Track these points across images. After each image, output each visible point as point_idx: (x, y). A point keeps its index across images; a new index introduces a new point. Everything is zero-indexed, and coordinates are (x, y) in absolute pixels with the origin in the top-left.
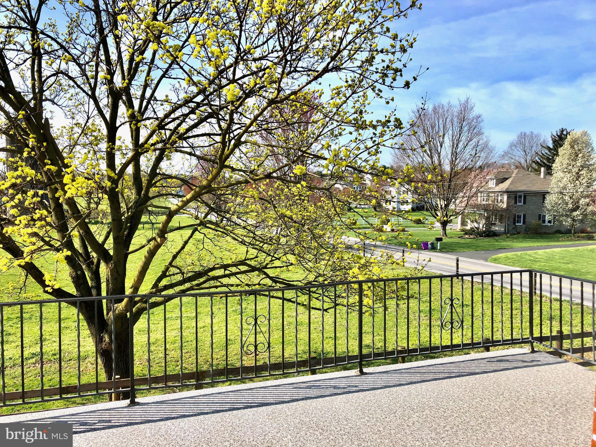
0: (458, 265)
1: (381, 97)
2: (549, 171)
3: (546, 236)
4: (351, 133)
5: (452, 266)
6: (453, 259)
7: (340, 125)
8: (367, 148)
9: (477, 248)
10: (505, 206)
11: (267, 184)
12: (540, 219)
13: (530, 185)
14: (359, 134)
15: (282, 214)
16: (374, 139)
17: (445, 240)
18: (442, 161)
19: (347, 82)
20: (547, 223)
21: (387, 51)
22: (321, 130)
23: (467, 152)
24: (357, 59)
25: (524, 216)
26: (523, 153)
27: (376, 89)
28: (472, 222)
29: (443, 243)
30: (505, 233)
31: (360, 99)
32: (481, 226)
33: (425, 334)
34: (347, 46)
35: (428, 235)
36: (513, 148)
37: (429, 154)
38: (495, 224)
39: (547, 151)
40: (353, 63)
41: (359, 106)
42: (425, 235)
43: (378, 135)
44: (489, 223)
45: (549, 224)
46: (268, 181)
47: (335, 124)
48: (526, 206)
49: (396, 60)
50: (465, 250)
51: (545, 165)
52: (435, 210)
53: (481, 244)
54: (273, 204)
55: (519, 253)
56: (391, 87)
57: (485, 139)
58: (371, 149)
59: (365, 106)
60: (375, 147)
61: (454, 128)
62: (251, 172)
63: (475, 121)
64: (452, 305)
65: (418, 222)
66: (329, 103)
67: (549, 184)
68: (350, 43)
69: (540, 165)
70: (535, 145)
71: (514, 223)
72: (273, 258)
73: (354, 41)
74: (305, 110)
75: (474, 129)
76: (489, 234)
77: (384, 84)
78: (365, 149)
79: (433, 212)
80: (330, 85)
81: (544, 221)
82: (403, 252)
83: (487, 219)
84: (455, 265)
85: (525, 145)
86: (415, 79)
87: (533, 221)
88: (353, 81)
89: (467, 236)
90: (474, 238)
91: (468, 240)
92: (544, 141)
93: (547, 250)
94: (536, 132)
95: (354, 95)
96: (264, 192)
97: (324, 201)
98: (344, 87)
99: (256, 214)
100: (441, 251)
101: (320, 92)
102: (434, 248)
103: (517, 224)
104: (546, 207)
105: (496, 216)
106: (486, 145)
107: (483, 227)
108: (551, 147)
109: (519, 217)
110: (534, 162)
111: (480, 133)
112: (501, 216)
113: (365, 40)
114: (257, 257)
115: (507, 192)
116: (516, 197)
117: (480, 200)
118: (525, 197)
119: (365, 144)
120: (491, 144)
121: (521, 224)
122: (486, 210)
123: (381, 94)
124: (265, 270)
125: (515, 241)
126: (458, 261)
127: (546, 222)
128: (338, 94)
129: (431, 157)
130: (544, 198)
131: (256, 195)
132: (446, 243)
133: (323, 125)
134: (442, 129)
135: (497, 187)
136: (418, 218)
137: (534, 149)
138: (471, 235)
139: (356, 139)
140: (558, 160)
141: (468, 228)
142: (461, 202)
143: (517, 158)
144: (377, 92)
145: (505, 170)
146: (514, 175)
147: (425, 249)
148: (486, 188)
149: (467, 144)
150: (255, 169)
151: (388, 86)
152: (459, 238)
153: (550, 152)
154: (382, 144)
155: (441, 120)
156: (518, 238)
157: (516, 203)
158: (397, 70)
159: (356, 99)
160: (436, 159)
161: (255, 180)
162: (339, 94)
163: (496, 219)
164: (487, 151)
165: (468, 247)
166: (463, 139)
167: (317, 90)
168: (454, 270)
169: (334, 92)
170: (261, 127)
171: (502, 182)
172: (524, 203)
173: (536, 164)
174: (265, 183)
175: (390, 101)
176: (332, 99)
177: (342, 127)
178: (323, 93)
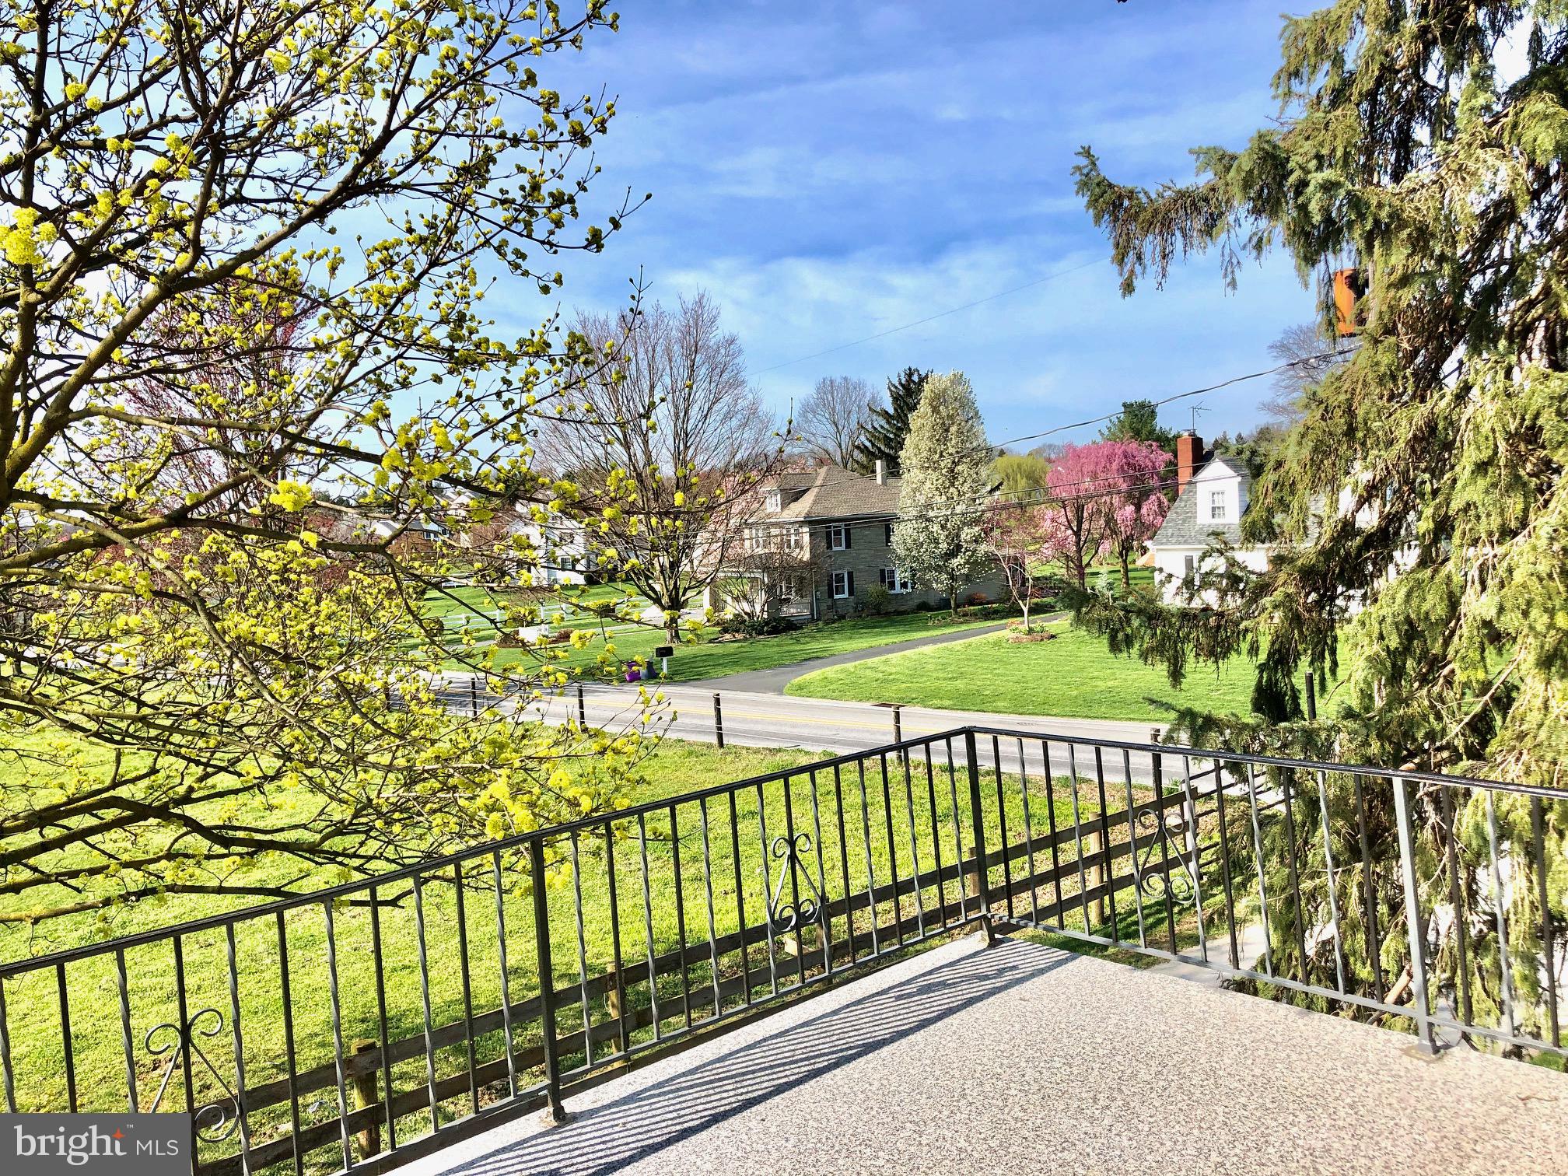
0: (718, 711)
1: (526, 273)
2: (894, 468)
3: (900, 618)
4: (437, 379)
5: (702, 717)
6: (703, 698)
7: (400, 356)
8: (490, 424)
9: (754, 663)
10: (806, 556)
11: (175, 544)
12: (883, 581)
13: (856, 502)
14: (467, 382)
15: (238, 638)
16: (506, 396)
17: (679, 651)
18: (654, 454)
19: (410, 231)
20: (898, 590)
21: (534, 139)
22: (342, 371)
23: (710, 429)
24: (440, 163)
25: (850, 575)
26: (833, 429)
27: (509, 250)
28: (737, 599)
29: (675, 660)
30: (812, 620)
31: (453, 281)
32: (758, 608)
33: (664, 907)
34: (410, 118)
35: (635, 644)
36: (810, 416)
37: (621, 436)
38: (787, 600)
39: (883, 422)
40: (432, 172)
41: (452, 304)
42: (627, 644)
43: (516, 384)
44: (776, 602)
45: (904, 591)
46: (176, 533)
47: (387, 351)
48: (852, 552)
49: (548, 175)
50: (728, 672)
51: (882, 455)
52: (647, 578)
53: (763, 654)
54: (204, 609)
55: (850, 666)
56: (552, 245)
57: (750, 396)
58: (502, 425)
59: (468, 303)
60: (513, 420)
61: (675, 370)
62: (116, 509)
63: (723, 351)
64: (793, 858)
65: (606, 611)
66: (365, 291)
67: (895, 498)
68: (419, 110)
69: (872, 456)
70: (855, 408)
71: (831, 596)
72: (210, 770)
73: (430, 107)
74: (284, 314)
75: (722, 372)
76: (778, 626)
77: (529, 236)
78: (484, 426)
79: (643, 582)
80: (359, 239)
81: (892, 585)
82: (581, 696)
83: (770, 589)
84: (713, 713)
85: (834, 409)
86: (616, 225)
87: (870, 587)
88: (431, 226)
89: (728, 636)
90: (745, 639)
91: (731, 645)
92: (873, 398)
93: (908, 653)
94: (854, 378)
95: (435, 270)
96: (169, 573)
97: (359, 581)
98: (405, 244)
99: (140, 638)
100: (671, 679)
101: (331, 255)
102: (652, 675)
103: (836, 597)
104: (894, 552)
105: (788, 581)
106: (753, 411)
107: (763, 610)
108: (891, 411)
109: (840, 579)
110: (858, 447)
111: (737, 383)
112: (801, 579)
113: (459, 108)
114: (154, 771)
115: (809, 522)
116: (828, 534)
117: (750, 545)
118: (848, 532)
119: (482, 412)
120: (764, 408)
121: (846, 595)
122: (765, 569)
123: (525, 265)
124: (189, 810)
125: (836, 636)
126: (718, 701)
127: (898, 585)
128: (388, 263)
129: (627, 445)
130: (888, 531)
131: (141, 584)
132: (682, 658)
133: (346, 357)
134: (646, 373)
135: (786, 512)
136: (603, 601)
137: (854, 417)
138: (737, 631)
139: (459, 395)
140: (909, 440)
141: (729, 613)
142: (707, 553)
143: (820, 441)
144: (511, 257)
145: (798, 471)
146: (819, 482)
147: (631, 681)
148: (763, 515)
149: (710, 409)
150: (127, 499)
151: (543, 242)
152: (711, 641)
153: (888, 423)
154: (531, 409)
155: (641, 351)
156: (842, 628)
157: (829, 547)
158: (559, 199)
159: (441, 282)
160: (637, 448)
161: (131, 534)
162: (393, 264)
163: (789, 588)
164: (755, 424)
165: (736, 664)
166: (700, 396)
167: (320, 252)
168: (709, 727)
169: (377, 256)
170: (138, 368)
171: (796, 499)
172: (848, 546)
173: (862, 451)
174: (167, 540)
175: (552, 285)
176: (371, 277)
177: (408, 363)
178: (342, 260)
